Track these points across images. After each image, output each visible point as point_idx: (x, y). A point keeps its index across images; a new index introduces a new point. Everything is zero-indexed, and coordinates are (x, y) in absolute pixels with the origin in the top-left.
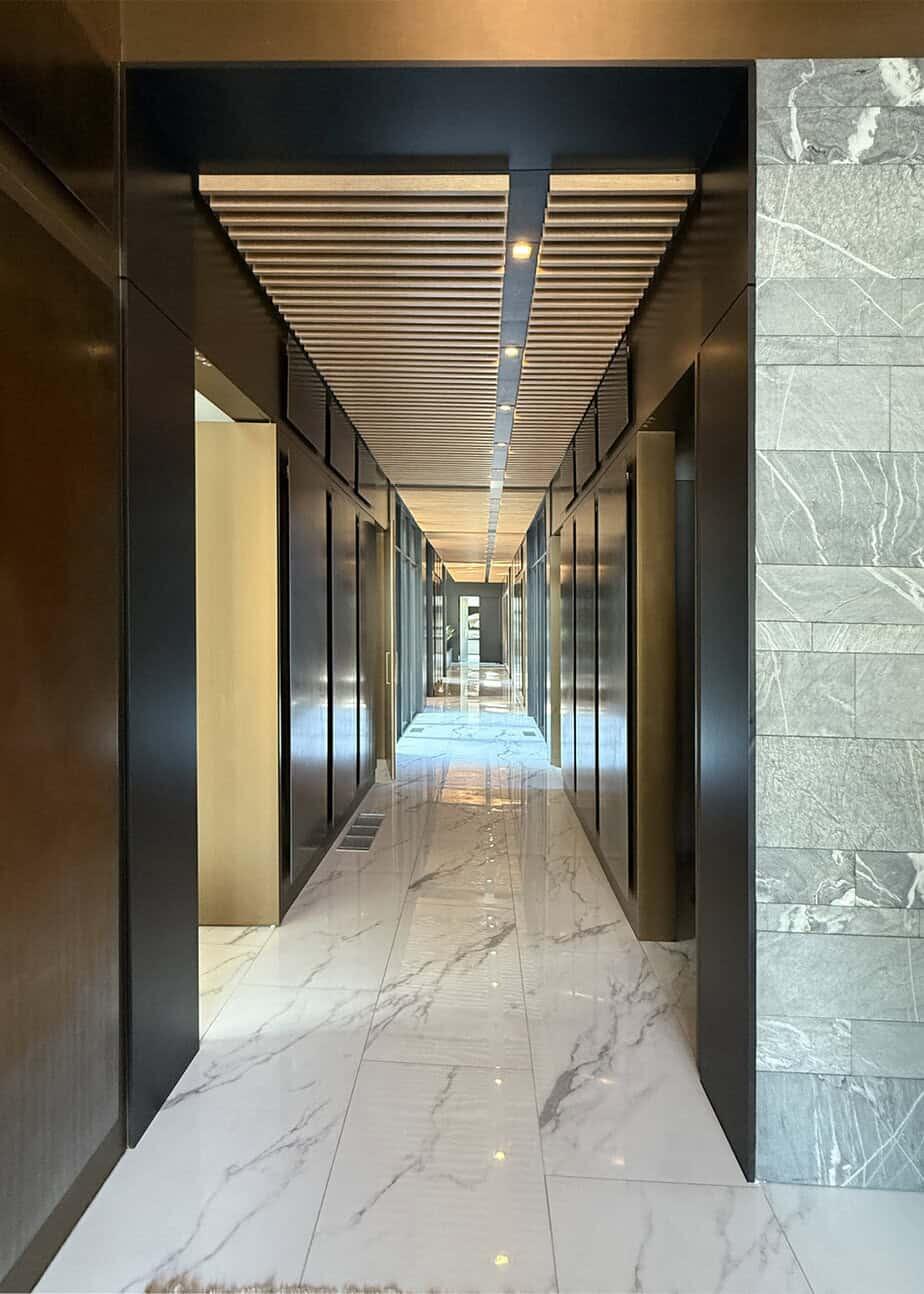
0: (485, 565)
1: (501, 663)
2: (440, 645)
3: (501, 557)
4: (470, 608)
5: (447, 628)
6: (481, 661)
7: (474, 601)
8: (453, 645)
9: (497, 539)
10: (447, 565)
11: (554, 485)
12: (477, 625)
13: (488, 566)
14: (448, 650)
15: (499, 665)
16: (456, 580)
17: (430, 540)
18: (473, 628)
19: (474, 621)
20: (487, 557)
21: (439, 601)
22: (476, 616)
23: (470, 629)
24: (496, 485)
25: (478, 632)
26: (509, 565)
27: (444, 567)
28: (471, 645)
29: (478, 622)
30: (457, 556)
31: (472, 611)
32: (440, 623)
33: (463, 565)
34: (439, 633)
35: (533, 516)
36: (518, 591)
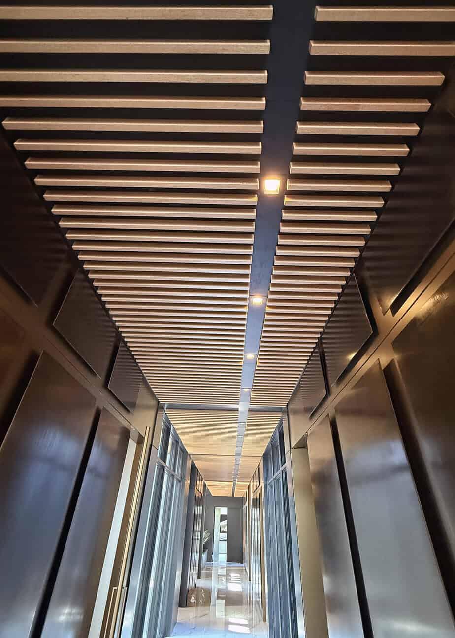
0: (232, 483)
1: (242, 563)
2: (197, 546)
3: (243, 477)
4: (221, 515)
5: (204, 533)
6: (228, 561)
7: (224, 511)
8: (208, 547)
9: (242, 461)
10: (207, 483)
11: (290, 407)
12: (226, 529)
13: (234, 485)
14: (204, 551)
15: (240, 564)
16: (213, 496)
17: (194, 462)
18: (223, 532)
19: (224, 526)
20: (235, 477)
21: (199, 510)
22: (225, 522)
23: (221, 532)
24: (243, 407)
25: (226, 535)
26: (248, 483)
27: (205, 485)
28: (221, 547)
29: (227, 527)
30: (215, 476)
31: (223, 518)
32: (198, 527)
33: (217, 483)
34: (197, 536)
35: (269, 439)
36: (256, 503)
